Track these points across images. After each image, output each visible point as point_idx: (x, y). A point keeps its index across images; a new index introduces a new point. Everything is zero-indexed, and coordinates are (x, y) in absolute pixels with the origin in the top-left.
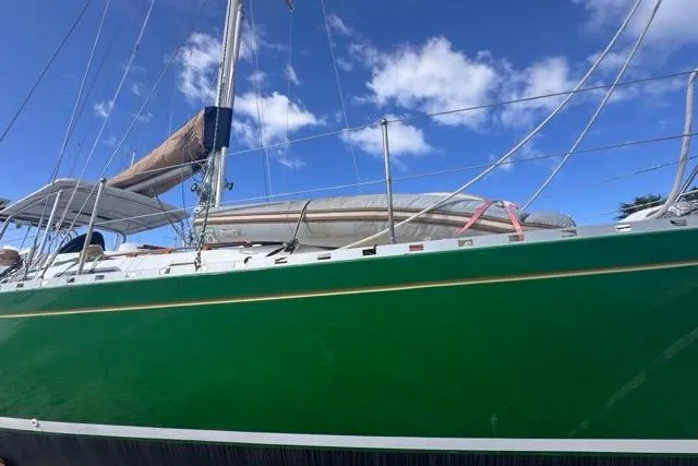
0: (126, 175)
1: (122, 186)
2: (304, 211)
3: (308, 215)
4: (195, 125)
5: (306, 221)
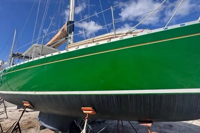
0: (49, 43)
1: (49, 46)
3: (94, 40)
4: (65, 27)
5: (94, 42)
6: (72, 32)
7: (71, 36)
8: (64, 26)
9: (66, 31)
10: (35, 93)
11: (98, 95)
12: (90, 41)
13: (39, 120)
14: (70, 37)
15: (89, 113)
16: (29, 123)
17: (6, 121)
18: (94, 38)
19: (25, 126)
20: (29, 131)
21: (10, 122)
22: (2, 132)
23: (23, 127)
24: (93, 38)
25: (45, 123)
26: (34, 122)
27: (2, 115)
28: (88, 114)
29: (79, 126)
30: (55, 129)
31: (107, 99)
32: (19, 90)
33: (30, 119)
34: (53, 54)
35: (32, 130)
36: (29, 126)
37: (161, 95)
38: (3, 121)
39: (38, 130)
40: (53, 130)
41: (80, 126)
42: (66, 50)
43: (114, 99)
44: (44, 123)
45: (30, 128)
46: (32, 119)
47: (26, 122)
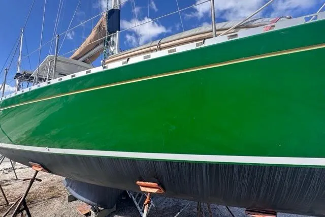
2: (160, 44)
3: (161, 45)
4: (103, 20)
5: (160, 49)
6: (118, 31)
7: (115, 38)
8: (101, 20)
9: (106, 29)
10: (49, 150)
11: (170, 162)
12: (152, 48)
13: (67, 186)
14: (113, 42)
15: (151, 193)
16: (52, 188)
17: (16, 184)
18: (162, 42)
19: (44, 195)
20: (50, 204)
21: (21, 187)
22: (8, 203)
23: (42, 195)
24: (158, 41)
25: (77, 192)
26: (59, 188)
27: (9, 174)
28: (149, 194)
29: (133, 197)
30: (92, 203)
31: (189, 169)
32: (21, 144)
33: (53, 182)
34: (74, 76)
35: (56, 203)
36: (50, 194)
37: (311, 169)
38: (10, 184)
39: (65, 202)
40: (89, 204)
41: (135, 197)
42: (101, 67)
43: (204, 171)
44: (75, 191)
45: (52, 198)
46: (56, 181)
47: (46, 187)
